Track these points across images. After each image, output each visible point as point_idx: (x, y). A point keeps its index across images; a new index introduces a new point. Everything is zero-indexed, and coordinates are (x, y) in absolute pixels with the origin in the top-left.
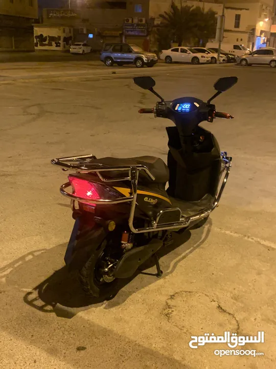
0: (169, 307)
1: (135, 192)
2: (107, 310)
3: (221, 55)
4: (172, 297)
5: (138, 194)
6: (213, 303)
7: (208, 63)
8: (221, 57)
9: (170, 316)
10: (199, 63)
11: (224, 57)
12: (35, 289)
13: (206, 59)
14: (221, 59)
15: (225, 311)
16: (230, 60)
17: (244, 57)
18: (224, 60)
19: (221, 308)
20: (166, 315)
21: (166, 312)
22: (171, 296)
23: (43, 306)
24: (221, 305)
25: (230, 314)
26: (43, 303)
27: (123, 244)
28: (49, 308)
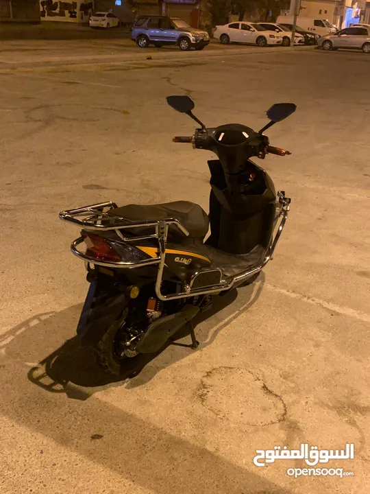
0: (204, 386)
1: (163, 251)
2: (129, 390)
3: (296, 34)
4: (209, 374)
5: (166, 254)
6: (257, 382)
7: (278, 45)
8: (296, 37)
9: (205, 397)
10: (266, 45)
11: (301, 37)
12: (42, 363)
13: (276, 39)
14: (297, 40)
15: (270, 392)
16: (309, 41)
17: (328, 38)
18: (300, 41)
19: (267, 389)
20: (200, 396)
21: (200, 392)
22: (207, 373)
23: (52, 385)
24: (267, 385)
25: (276, 396)
26: (51, 381)
27: (148, 312)
28: (59, 387)
